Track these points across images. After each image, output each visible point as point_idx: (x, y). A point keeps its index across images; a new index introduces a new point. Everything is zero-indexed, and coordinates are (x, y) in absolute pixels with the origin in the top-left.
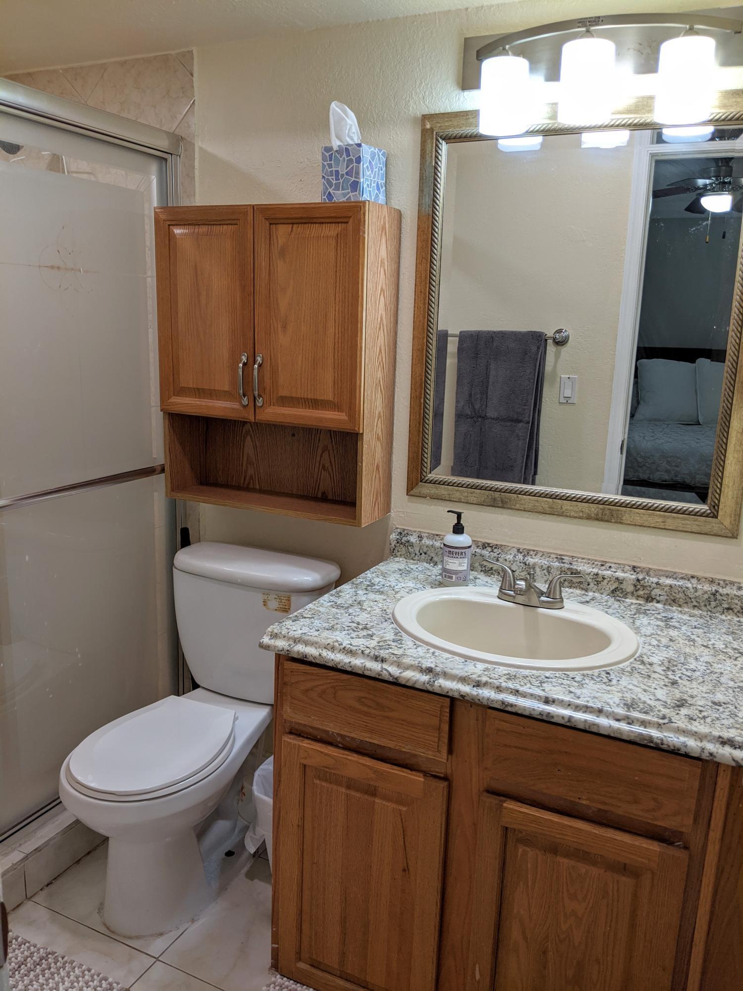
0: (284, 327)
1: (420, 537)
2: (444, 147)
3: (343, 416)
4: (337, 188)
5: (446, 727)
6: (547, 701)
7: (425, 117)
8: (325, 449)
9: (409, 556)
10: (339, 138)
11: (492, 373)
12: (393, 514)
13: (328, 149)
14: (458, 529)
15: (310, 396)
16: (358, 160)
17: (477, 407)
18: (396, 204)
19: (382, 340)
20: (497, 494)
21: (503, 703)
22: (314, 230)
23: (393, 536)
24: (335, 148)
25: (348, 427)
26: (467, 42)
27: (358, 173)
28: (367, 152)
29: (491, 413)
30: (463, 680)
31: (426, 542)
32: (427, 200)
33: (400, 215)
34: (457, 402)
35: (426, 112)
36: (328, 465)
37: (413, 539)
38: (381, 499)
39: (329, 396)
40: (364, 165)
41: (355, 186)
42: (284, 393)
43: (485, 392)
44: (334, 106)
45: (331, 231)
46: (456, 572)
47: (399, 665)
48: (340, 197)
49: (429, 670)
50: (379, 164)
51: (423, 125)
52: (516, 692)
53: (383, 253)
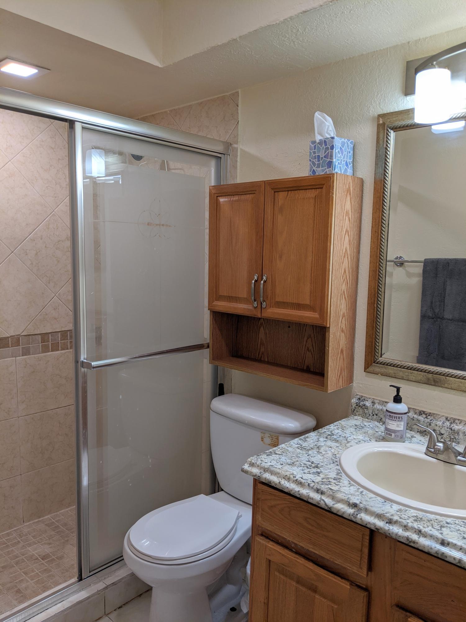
0: (281, 257)
1: (373, 403)
2: (392, 134)
3: (316, 315)
4: (318, 167)
5: (366, 551)
6: (443, 543)
7: (379, 116)
8: (309, 337)
9: (365, 416)
10: (320, 134)
11: (448, 288)
12: (355, 384)
13: (313, 142)
14: (397, 399)
15: (295, 301)
16: (332, 147)
17: (437, 311)
18: (359, 175)
19: (346, 264)
20: (430, 376)
21: (408, 539)
22: (301, 194)
23: (354, 401)
24: (318, 141)
25: (319, 322)
26: (409, 64)
27: (332, 156)
28: (338, 142)
29: (447, 315)
30: (379, 516)
31: (378, 406)
32: (381, 170)
33: (362, 181)
34: (422, 307)
35: (381, 112)
36: (311, 348)
37: (368, 404)
38: (345, 373)
39: (308, 302)
40: (336, 150)
41: (330, 164)
42: (278, 299)
43: (443, 301)
44: (317, 115)
45: (311, 194)
46: (395, 432)
47: (333, 498)
48: (320, 172)
49: (355, 505)
50: (348, 150)
51: (378, 121)
52: (419, 532)
53: (348, 206)
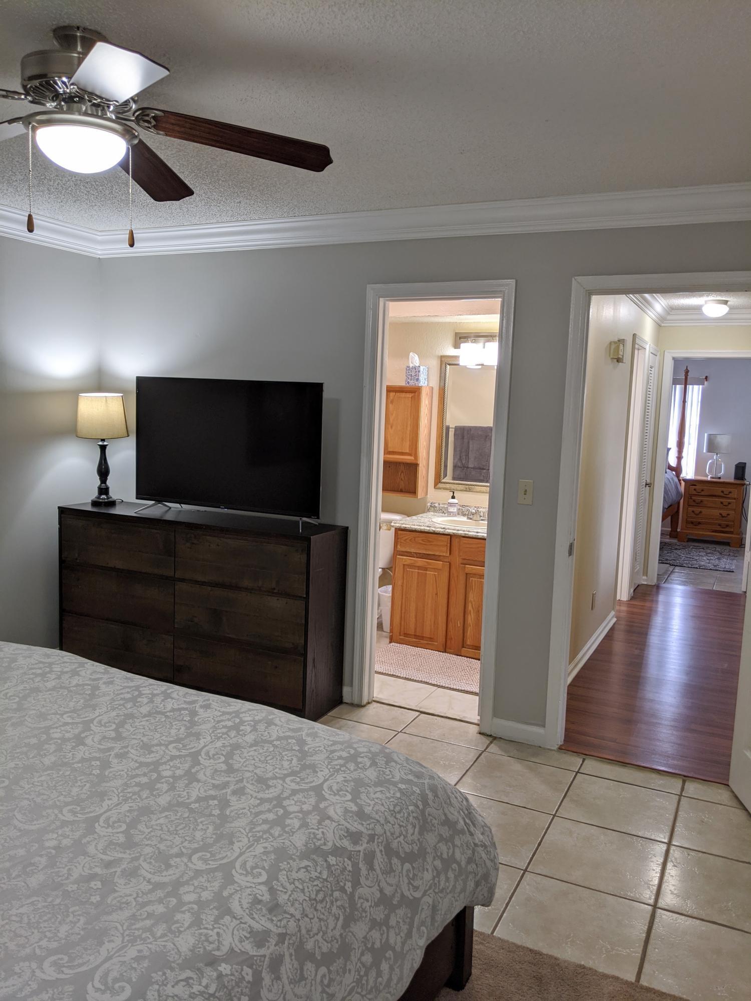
0: (392, 427)
1: (439, 504)
2: (448, 367)
3: (412, 458)
4: (411, 380)
5: (449, 545)
7: (442, 357)
8: (402, 472)
9: (435, 511)
10: (412, 363)
11: (471, 446)
12: (428, 496)
13: (408, 367)
14: (453, 497)
15: (400, 451)
16: (419, 372)
17: (464, 462)
18: (431, 385)
19: (426, 432)
20: (467, 486)
22: (403, 395)
23: (429, 504)
24: (411, 367)
25: (414, 462)
26: (456, 334)
27: (418, 376)
28: (422, 368)
29: (471, 466)
30: (454, 530)
31: (441, 505)
32: (442, 384)
33: (432, 388)
34: (454, 460)
35: (442, 355)
36: (403, 478)
37: (436, 505)
38: (425, 489)
39: (408, 451)
40: (421, 372)
41: (418, 380)
42: (391, 450)
43: (467, 455)
44: (411, 354)
45: (409, 395)
46: (452, 512)
47: (435, 528)
48: (412, 383)
49: (444, 529)
50: (425, 372)
51: (441, 359)
53: (427, 402)
